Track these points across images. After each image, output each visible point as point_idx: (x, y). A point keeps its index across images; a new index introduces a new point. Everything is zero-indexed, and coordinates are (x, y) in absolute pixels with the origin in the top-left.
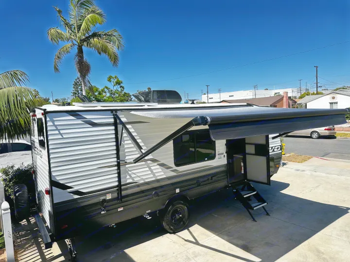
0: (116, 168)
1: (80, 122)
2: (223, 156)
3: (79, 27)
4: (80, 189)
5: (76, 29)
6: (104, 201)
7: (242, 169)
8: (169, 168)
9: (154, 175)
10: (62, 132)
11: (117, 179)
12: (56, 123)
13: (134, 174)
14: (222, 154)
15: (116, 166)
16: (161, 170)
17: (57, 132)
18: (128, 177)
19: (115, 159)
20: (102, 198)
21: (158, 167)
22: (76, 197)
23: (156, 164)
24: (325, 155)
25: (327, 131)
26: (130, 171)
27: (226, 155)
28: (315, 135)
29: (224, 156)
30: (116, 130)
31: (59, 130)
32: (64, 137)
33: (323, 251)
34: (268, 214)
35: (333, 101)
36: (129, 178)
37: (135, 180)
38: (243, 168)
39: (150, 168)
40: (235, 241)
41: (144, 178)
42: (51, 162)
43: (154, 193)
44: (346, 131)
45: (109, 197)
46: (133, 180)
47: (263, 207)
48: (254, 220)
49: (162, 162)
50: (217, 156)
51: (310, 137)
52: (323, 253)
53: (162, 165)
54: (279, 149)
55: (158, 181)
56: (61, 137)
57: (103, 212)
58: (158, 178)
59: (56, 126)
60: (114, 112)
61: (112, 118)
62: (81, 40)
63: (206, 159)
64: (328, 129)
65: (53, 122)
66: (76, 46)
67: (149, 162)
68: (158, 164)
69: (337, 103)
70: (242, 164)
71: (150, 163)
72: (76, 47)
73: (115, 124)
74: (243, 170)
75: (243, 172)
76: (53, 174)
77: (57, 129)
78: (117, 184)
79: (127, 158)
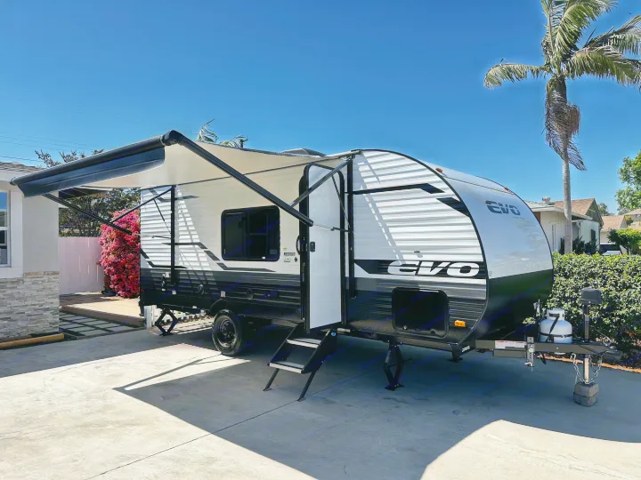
0: (170, 247)
2: (293, 258)
4: (152, 261)
6: (164, 278)
8: (214, 258)
9: (200, 264)
11: (170, 259)
13: (185, 257)
14: (292, 254)
15: (170, 244)
16: (207, 260)
18: (180, 259)
19: (170, 237)
20: (163, 275)
21: (205, 255)
22: (150, 267)
23: (203, 250)
26: (182, 253)
27: (298, 257)
29: (296, 258)
30: (173, 206)
36: (181, 261)
37: (185, 264)
39: (197, 253)
41: (192, 264)
45: (167, 276)
46: (183, 264)
49: (210, 249)
50: (282, 256)
53: (209, 253)
54: (474, 272)
55: (204, 273)
57: (163, 290)
58: (205, 269)
63: (264, 258)
67: (197, 246)
68: (206, 252)
71: (198, 249)
73: (172, 200)
78: (170, 263)
79: (181, 237)
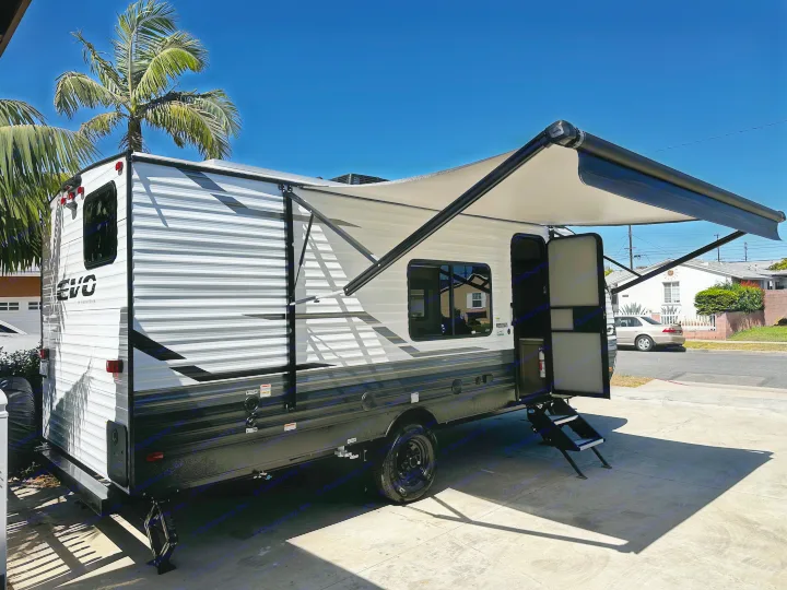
0: (284, 322)
1: (207, 195)
2: (506, 330)
3: (137, 78)
4: (199, 363)
5: (129, 80)
6: (255, 401)
7: (540, 368)
8: (397, 340)
9: (365, 353)
10: (165, 212)
11: (285, 351)
12: (154, 189)
13: (323, 343)
14: (505, 325)
15: (283, 317)
16: (379, 344)
17: (153, 211)
18: (310, 349)
19: (284, 302)
20: (251, 393)
21: (374, 334)
22: (188, 381)
23: (370, 327)
24: (674, 377)
25: (667, 335)
26: (315, 335)
27: (512, 328)
28: (644, 344)
29: (509, 331)
30: (289, 230)
31: (158, 208)
32: (170, 226)
33: (755, 520)
34: (606, 465)
35: (669, 281)
36: (312, 353)
37: (325, 358)
38: (543, 366)
39: (356, 333)
40: (552, 513)
41: (344, 355)
42: (135, 283)
43: (364, 397)
44: (701, 338)
45: (266, 392)
46: (321, 357)
47: (593, 448)
48: (581, 475)
49: (384, 324)
50: (495, 329)
51: (635, 348)
52: (756, 523)
53: (383, 331)
55: (372, 368)
56: (161, 225)
57: (250, 430)
58: (375, 361)
59: (152, 196)
60: (286, 188)
61: (280, 201)
62: (138, 107)
64: (670, 331)
65: (147, 184)
66: (126, 119)
67: (356, 320)
68: (376, 329)
69: (677, 284)
70: (542, 356)
71: (359, 324)
72: (126, 121)
73: (288, 217)
74: (543, 370)
75: (543, 375)
76: (138, 316)
77: (154, 205)
78: (284, 362)
